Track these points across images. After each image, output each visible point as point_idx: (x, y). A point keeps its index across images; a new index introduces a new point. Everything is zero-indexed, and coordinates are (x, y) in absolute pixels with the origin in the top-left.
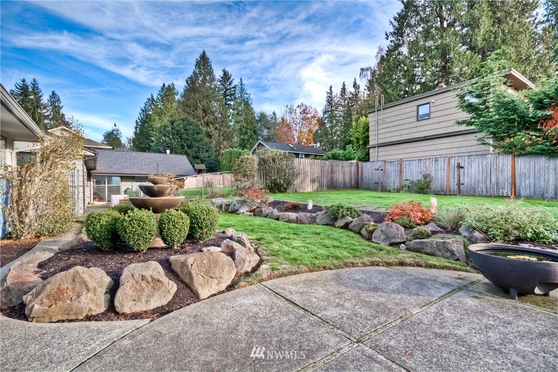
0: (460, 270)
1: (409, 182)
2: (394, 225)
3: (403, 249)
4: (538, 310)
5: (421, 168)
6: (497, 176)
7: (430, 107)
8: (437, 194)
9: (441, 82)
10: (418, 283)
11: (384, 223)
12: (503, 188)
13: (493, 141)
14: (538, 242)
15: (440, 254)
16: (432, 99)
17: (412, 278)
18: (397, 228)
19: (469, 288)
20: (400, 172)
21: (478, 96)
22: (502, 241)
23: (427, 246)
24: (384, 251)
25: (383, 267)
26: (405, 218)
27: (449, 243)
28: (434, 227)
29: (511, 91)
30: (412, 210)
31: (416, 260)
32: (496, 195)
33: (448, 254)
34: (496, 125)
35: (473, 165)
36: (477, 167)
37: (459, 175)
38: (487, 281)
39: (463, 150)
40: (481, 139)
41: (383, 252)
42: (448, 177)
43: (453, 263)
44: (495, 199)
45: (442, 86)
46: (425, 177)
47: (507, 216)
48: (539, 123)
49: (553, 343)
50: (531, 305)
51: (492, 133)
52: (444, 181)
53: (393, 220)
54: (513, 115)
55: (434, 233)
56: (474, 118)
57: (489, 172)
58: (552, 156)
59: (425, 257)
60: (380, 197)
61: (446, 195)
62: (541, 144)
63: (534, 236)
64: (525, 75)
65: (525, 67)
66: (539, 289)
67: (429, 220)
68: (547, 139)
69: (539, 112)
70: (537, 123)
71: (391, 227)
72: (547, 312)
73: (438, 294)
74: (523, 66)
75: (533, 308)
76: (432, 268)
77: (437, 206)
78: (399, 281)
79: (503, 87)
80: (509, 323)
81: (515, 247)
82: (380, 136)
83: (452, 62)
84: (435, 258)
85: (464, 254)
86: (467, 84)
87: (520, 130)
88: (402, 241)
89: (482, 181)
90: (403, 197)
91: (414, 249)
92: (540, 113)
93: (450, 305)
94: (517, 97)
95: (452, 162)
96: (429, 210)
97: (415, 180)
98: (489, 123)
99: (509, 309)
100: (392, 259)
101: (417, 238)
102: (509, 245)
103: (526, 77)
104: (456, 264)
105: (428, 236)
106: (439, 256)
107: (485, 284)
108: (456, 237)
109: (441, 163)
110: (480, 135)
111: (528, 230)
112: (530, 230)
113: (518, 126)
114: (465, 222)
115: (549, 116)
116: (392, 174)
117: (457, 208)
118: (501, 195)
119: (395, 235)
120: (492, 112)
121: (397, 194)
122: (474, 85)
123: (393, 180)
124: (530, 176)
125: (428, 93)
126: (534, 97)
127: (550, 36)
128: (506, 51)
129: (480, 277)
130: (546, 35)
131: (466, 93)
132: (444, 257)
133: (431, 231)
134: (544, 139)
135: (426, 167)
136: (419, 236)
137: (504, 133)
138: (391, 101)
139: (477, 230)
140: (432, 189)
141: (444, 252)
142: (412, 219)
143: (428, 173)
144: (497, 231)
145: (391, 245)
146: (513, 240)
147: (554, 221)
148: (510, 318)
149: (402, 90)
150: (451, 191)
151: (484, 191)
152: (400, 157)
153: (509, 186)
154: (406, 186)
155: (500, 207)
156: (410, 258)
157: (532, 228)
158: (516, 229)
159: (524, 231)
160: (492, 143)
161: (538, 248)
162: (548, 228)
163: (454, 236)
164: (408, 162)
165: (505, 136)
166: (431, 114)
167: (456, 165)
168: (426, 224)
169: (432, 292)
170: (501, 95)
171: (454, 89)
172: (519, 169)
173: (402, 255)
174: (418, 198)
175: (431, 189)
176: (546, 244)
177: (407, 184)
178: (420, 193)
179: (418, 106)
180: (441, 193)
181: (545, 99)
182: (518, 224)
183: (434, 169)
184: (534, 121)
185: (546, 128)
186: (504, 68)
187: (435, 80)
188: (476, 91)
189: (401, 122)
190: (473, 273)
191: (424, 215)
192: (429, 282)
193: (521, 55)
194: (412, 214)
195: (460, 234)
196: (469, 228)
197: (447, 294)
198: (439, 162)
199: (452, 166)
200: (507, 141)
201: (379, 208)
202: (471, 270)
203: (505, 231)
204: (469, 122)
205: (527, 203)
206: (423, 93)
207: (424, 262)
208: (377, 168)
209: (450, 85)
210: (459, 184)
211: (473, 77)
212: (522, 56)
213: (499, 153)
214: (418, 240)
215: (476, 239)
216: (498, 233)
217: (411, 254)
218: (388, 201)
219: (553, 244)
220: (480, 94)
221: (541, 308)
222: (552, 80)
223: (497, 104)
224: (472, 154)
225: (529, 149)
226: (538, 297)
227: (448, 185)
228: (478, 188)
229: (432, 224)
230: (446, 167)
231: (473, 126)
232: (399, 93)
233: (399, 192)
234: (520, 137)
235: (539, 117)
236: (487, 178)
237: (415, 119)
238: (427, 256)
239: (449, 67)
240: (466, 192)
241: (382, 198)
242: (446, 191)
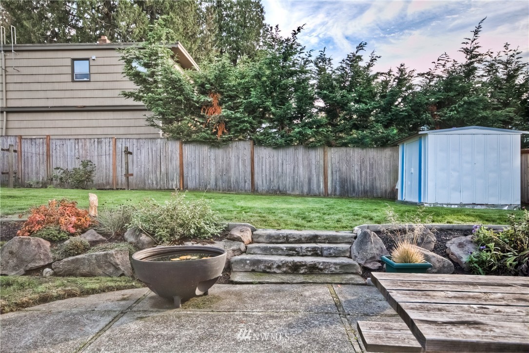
0: (125, 288)
1: (62, 171)
2: (33, 240)
3: (48, 275)
4: (198, 313)
5: (79, 152)
6: (166, 165)
7: (90, 66)
8: (100, 188)
9: (104, 35)
10: (67, 322)
11: (16, 238)
12: (173, 180)
13: (163, 123)
14: (200, 238)
15: (100, 271)
16: (93, 55)
17: (61, 316)
18: (39, 244)
19: (135, 309)
20: (47, 155)
21: (146, 65)
22: (168, 242)
23: (84, 264)
24: (15, 286)
25: (12, 313)
26: (52, 227)
27: (112, 255)
28: (94, 235)
29: (177, 68)
30: (62, 214)
31: (67, 289)
32: (166, 188)
33: (111, 270)
34: (165, 104)
35: (143, 151)
36: (147, 153)
37: (127, 163)
38: (153, 294)
39: (132, 130)
40: (149, 118)
41: (12, 288)
42: (114, 165)
43: (116, 281)
44: (165, 193)
45: (105, 40)
46: (85, 164)
47: (174, 213)
48: (202, 109)
49: (210, 345)
50: (193, 310)
51: (161, 113)
52: (109, 171)
53: (31, 233)
54: (180, 95)
55: (94, 243)
56: (142, 91)
57: (159, 161)
58: (213, 145)
59: (80, 280)
60: (10, 197)
61: (113, 189)
62: (204, 132)
63: (197, 232)
64: (191, 53)
65: (191, 44)
66: (199, 289)
67: (87, 226)
68: (208, 127)
69: (202, 96)
70: (200, 108)
71: (28, 243)
72: (206, 313)
73: (95, 330)
74: (190, 43)
75: (195, 312)
76: (90, 294)
77: (97, 205)
78: (38, 327)
79: (171, 62)
80: (172, 338)
81: (179, 247)
82: (10, 95)
83: (117, 11)
84: (94, 280)
85: (130, 266)
86: (134, 46)
87: (186, 115)
88: (47, 263)
89: (152, 172)
90: (51, 194)
91: (65, 272)
92: (203, 98)
93: (110, 339)
94: (184, 76)
95: (119, 145)
96: (87, 212)
97: (70, 168)
98: (157, 101)
99: (173, 321)
100: (28, 295)
101: (70, 255)
102: (175, 246)
103: (192, 56)
104: (121, 281)
105: (86, 249)
106: (100, 275)
107: (152, 298)
108: (121, 245)
109: (106, 147)
110: (149, 114)
111: (191, 226)
112: (193, 226)
113: (185, 109)
114: (130, 224)
115: (210, 102)
116: (34, 159)
117: (122, 206)
118: (170, 188)
119: (35, 255)
120: (160, 88)
121: (43, 190)
122: (142, 51)
123: (36, 169)
124: (195, 165)
125: (87, 45)
126: (198, 80)
127: (212, 18)
128: (174, 20)
129: (146, 291)
130: (208, 15)
131: (133, 58)
132: (106, 275)
133: (89, 242)
134: (206, 127)
135: (86, 150)
136: (72, 251)
137: (172, 114)
138: (30, 41)
139: (144, 233)
140: (95, 182)
141: (106, 268)
142: (63, 228)
143: (88, 159)
144: (164, 231)
145: (28, 272)
146: (179, 239)
147: (212, 214)
148: (174, 332)
149: (49, 29)
150: (118, 184)
151: (154, 183)
152: (46, 132)
153: (177, 177)
154: (56, 177)
155: (167, 202)
156: (57, 287)
157: (195, 224)
158: (181, 226)
159: (187, 228)
160: (161, 125)
161: (200, 245)
162: (208, 222)
163: (118, 244)
164: (59, 141)
165: (174, 118)
166: (92, 75)
167: (124, 150)
168: (83, 232)
169: (88, 328)
170: (168, 69)
171: (120, 49)
172: (186, 158)
173: (47, 285)
174: (71, 195)
175: (92, 181)
176: (206, 239)
177: (59, 174)
178: (77, 188)
179: (74, 60)
180: (106, 188)
181: (207, 84)
182: (183, 220)
183: (96, 153)
184: (198, 105)
185: (207, 115)
186: (173, 39)
187: (96, 29)
188: (144, 58)
189: (47, 78)
190: (139, 287)
191: (80, 220)
192: (85, 316)
193: (188, 29)
194: (62, 220)
195: (125, 240)
196: (135, 230)
197: (106, 325)
198: (103, 144)
199: (119, 150)
200: (175, 124)
201: (8, 214)
202: (137, 285)
203: (171, 230)
204: (137, 95)
205: (193, 196)
206: (80, 42)
207: (79, 288)
208: (5, 148)
209: (115, 42)
210: (128, 175)
211: (140, 40)
212: (189, 31)
213: (168, 138)
214: (71, 258)
215: (143, 244)
216: (164, 233)
217: (59, 281)
218: (25, 203)
219: (211, 238)
220: (147, 63)
221: (201, 310)
222: (212, 65)
223: (165, 79)
224: (142, 136)
225: (194, 136)
226: (199, 299)
227: (115, 176)
228: (148, 180)
229: (92, 231)
230: (111, 152)
231: (142, 101)
232: (43, 32)
233: (46, 187)
234: (186, 122)
235: (202, 103)
236: (157, 167)
237: (69, 78)
238: (83, 278)
239: (113, 17)
240: (136, 185)
241: (14, 197)
242: (113, 184)
